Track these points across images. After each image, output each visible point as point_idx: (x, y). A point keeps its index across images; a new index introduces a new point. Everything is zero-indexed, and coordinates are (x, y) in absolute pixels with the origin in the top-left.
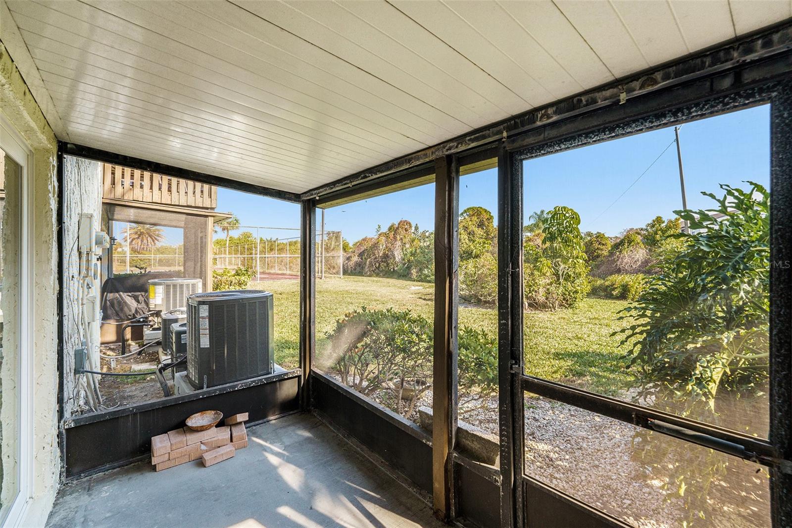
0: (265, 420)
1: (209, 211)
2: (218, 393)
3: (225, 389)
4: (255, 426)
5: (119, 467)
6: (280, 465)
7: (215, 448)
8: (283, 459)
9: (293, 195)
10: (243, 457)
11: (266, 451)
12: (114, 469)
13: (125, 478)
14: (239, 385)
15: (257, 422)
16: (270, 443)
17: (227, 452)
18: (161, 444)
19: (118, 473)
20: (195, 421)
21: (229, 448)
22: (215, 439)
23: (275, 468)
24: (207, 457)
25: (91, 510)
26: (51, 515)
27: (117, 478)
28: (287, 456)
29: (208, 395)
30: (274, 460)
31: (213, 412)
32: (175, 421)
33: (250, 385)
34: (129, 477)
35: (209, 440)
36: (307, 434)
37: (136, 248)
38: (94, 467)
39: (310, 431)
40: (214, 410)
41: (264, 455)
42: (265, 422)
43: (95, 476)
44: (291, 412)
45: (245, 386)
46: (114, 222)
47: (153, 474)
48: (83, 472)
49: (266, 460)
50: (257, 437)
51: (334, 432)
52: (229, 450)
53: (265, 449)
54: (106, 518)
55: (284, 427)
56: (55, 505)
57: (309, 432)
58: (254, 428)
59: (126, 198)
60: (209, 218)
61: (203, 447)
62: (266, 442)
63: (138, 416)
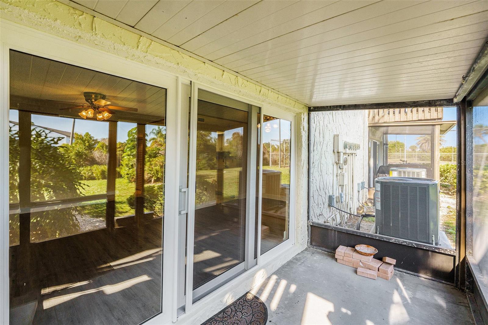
0: (416, 274)
1: (436, 121)
2: (377, 238)
3: (383, 238)
4: (405, 273)
5: (327, 252)
6: (397, 303)
7: (367, 268)
8: (403, 302)
9: (444, 101)
10: (380, 283)
11: (397, 290)
12: (325, 251)
13: (326, 257)
14: (393, 240)
15: (408, 272)
16: (406, 289)
17: (371, 274)
18: (342, 250)
19: (326, 254)
20: (361, 248)
21: (375, 273)
22: (369, 263)
23: (392, 302)
24: (359, 270)
25: (307, 260)
26: (299, 254)
27: (324, 255)
28: (408, 303)
29: (371, 237)
30: (396, 297)
31: (374, 249)
32: (352, 243)
33: (402, 243)
34: (327, 258)
35: (365, 262)
36: (442, 302)
37: (425, 149)
38: (319, 246)
39: (448, 302)
40: (375, 248)
41: (393, 291)
42: (415, 275)
43: (318, 250)
44: (443, 282)
45: (398, 242)
46: (388, 135)
47: (335, 262)
48: (315, 246)
49: (392, 294)
50: (400, 280)
51: (473, 320)
52: (373, 274)
53: (398, 288)
54: (308, 266)
55: (427, 287)
56: (302, 252)
57: (446, 303)
58: (404, 274)
59: (380, 122)
60: (437, 126)
61: (361, 264)
62: (403, 286)
63: (336, 232)
